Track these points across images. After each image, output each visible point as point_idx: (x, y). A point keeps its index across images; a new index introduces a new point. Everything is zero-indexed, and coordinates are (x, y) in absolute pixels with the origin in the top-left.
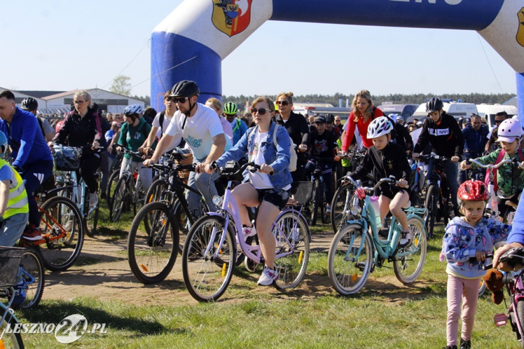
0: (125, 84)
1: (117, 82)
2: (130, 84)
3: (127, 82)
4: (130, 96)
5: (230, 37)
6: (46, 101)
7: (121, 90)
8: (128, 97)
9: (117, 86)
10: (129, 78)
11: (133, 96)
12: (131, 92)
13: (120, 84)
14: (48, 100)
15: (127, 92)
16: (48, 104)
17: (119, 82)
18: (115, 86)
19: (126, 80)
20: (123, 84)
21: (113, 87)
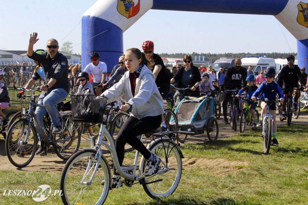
0: (69, 47)
1: (64, 45)
2: (72, 47)
3: (71, 46)
4: (72, 54)
5: (128, 19)
6: (23, 57)
7: (67, 50)
8: (71, 54)
9: (65, 48)
10: (71, 43)
11: (74, 54)
12: (72, 51)
13: (66, 47)
14: (24, 56)
15: (71, 52)
16: (24, 58)
17: (66, 45)
18: (63, 48)
19: (70, 45)
20: (68, 46)
21: (62, 48)
